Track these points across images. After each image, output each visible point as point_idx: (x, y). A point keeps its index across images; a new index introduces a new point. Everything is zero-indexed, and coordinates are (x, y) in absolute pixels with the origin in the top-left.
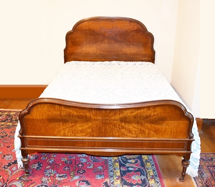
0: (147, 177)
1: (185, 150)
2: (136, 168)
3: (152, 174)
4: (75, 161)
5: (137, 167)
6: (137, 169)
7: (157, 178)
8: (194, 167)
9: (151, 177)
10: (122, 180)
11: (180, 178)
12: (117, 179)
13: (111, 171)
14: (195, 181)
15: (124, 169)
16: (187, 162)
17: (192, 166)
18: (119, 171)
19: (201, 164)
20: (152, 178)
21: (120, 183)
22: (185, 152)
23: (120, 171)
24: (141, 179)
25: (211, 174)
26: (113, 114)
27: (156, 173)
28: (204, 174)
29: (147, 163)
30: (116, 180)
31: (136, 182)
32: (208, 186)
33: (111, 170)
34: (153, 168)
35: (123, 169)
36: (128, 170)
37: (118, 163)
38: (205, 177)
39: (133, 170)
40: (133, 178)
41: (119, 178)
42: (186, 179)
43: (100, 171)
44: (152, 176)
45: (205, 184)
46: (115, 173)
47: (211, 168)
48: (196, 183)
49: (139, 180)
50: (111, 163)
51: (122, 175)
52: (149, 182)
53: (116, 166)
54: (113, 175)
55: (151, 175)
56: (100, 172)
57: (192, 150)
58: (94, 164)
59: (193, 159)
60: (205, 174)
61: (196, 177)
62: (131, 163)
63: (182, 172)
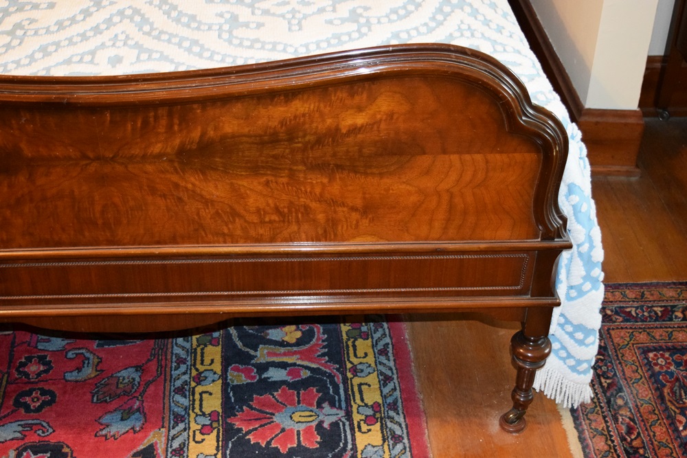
0: (349, 415)
1: (526, 294)
2: (302, 366)
3: (372, 396)
4: (13, 343)
5: (306, 363)
6: (305, 374)
7: (396, 418)
8: (572, 362)
9: (370, 412)
10: (229, 433)
11: (506, 415)
12: (205, 430)
13: (180, 391)
14: (576, 427)
15: (244, 378)
16: (537, 346)
17: (564, 359)
18: (216, 388)
19: (616, 340)
20: (369, 420)
21: (218, 447)
22: (525, 300)
23: (225, 385)
24: (320, 424)
25: (657, 389)
26: (133, 129)
27: (395, 389)
28: (620, 390)
29: (359, 342)
30: (199, 437)
31: (292, 442)
32: (636, 450)
33: (178, 383)
34: (380, 367)
35: (238, 377)
36: (261, 380)
37: (219, 349)
38: (626, 403)
39: (284, 382)
40: (281, 419)
41: (215, 425)
42: (534, 417)
43: (126, 393)
44: (372, 406)
45: (623, 439)
46: (197, 397)
47: (661, 361)
48: (580, 438)
49: (307, 431)
50: (183, 348)
51: (228, 408)
52: (354, 440)
53: (207, 361)
54: (186, 409)
55: (370, 403)
56: (126, 398)
57: (561, 290)
58: (102, 355)
59: (569, 328)
60: (626, 393)
61: (583, 405)
62: (282, 344)
63: (514, 391)
